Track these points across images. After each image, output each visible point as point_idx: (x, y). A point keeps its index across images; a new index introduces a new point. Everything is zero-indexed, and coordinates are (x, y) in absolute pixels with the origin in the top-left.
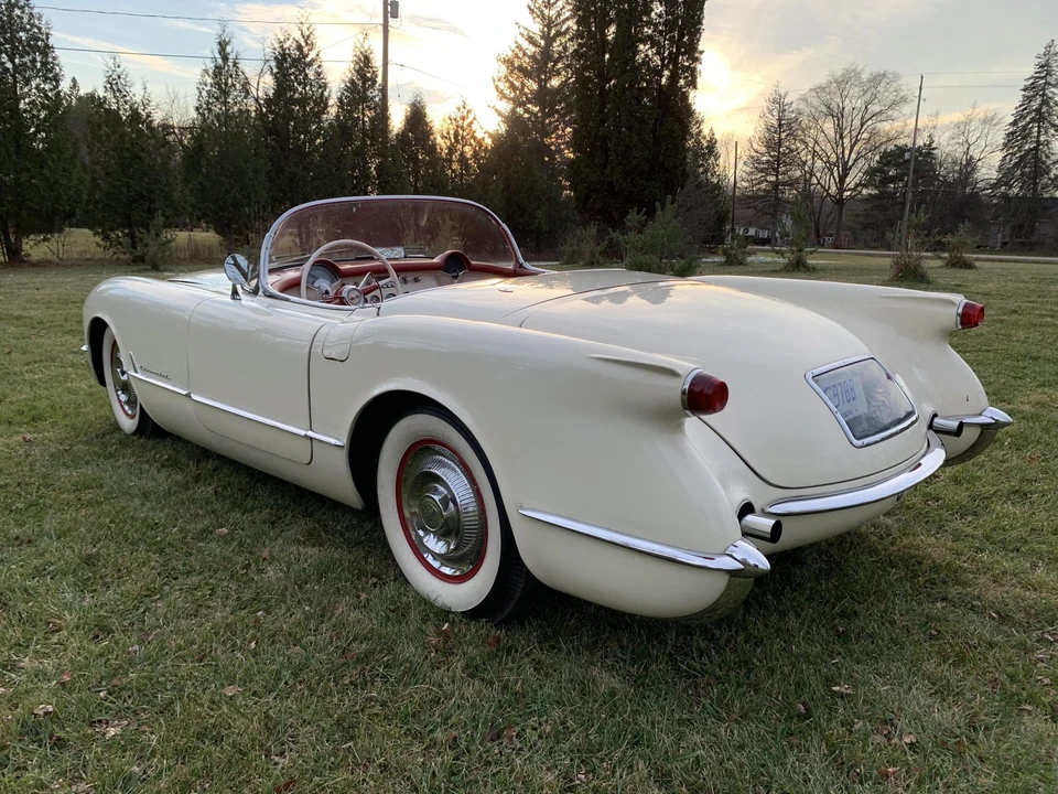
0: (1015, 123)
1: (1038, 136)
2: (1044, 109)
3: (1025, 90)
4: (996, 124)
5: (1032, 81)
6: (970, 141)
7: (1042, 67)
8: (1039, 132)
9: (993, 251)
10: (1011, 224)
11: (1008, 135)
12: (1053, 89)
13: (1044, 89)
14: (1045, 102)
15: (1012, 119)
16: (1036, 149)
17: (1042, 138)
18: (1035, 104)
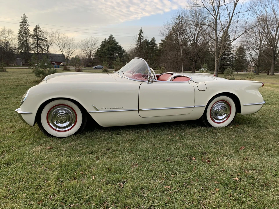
0: (19, 34)
1: (26, 38)
2: (26, 31)
3: (20, 25)
4: (11, 33)
5: (21, 23)
6: (6, 36)
7: (23, 20)
8: (26, 36)
9: (20, 66)
10: (24, 59)
11: (18, 36)
12: (27, 26)
13: (25, 26)
14: (25, 29)
15: (19, 32)
16: (26, 40)
17: (27, 38)
18: (24, 29)
